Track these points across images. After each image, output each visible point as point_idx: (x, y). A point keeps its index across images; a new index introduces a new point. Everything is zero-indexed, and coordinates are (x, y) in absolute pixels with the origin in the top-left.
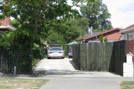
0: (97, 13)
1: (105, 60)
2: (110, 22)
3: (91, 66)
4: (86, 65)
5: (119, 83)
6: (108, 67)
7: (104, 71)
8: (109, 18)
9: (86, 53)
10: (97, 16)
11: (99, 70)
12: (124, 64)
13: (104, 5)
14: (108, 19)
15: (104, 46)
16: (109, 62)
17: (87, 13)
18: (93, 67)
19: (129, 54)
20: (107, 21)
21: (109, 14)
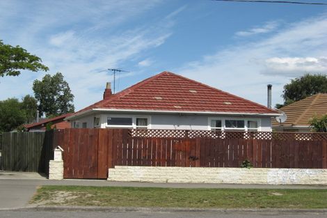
0: (55, 94)
1: (33, 156)
2: (73, 107)
3: (15, 164)
4: (9, 163)
5: (38, 187)
6: (38, 166)
7: (31, 171)
8: (72, 100)
9: (9, 146)
10: (55, 97)
11: (25, 170)
12: (51, 162)
13: (65, 83)
14: (70, 102)
15: (33, 137)
16: (38, 160)
17: (42, 92)
18: (18, 164)
19: (58, 148)
20: (70, 105)
21: (72, 96)
